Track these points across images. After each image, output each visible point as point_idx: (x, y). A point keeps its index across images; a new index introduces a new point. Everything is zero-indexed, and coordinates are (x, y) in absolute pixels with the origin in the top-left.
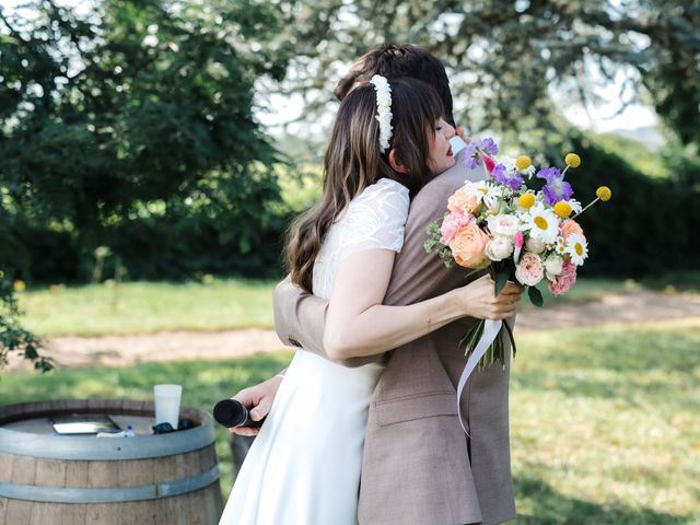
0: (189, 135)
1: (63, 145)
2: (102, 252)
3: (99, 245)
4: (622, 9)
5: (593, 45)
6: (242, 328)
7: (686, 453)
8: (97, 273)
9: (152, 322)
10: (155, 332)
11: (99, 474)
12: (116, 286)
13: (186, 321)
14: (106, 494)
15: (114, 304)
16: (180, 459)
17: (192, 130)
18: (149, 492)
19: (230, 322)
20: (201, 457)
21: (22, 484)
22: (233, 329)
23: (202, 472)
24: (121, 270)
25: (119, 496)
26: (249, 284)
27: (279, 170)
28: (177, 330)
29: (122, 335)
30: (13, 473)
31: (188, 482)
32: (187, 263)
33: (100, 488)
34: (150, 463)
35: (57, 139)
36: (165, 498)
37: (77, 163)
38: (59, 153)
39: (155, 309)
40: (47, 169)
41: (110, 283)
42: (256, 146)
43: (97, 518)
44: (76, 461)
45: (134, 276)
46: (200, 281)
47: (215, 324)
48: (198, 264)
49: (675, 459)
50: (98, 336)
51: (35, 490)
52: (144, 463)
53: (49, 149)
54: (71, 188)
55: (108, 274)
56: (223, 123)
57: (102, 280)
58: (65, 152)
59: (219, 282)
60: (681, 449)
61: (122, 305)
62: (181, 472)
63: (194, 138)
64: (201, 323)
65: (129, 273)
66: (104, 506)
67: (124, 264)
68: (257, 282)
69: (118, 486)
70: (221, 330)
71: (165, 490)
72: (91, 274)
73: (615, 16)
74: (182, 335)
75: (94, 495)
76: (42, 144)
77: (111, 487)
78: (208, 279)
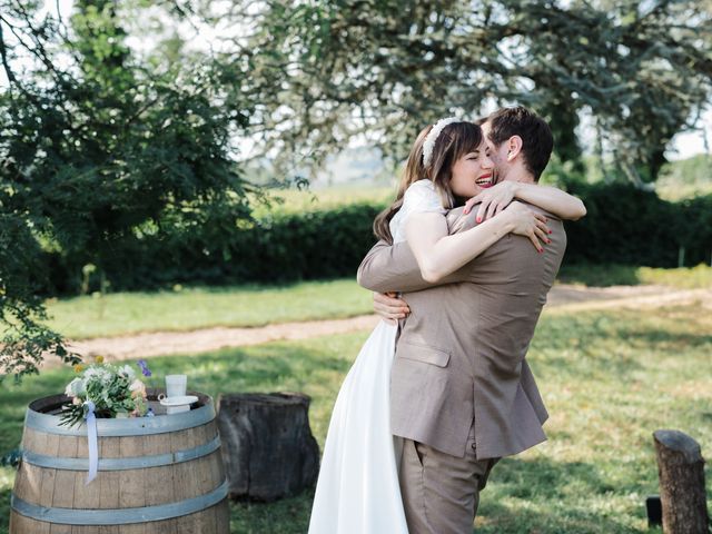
0: (178, 172)
1: (76, 185)
2: (89, 268)
3: (85, 264)
4: (515, 60)
5: (493, 89)
6: (209, 327)
7: (577, 412)
8: (85, 286)
9: (134, 325)
10: (137, 334)
11: (128, 446)
12: (101, 297)
13: (162, 323)
14: (135, 463)
15: (101, 311)
16: (191, 432)
17: (180, 169)
18: (167, 459)
19: (199, 323)
20: (206, 430)
21: (67, 458)
22: (201, 328)
23: (208, 441)
24: (106, 284)
25: (144, 463)
26: (212, 292)
27: (250, 197)
28: (156, 331)
29: (109, 337)
30: (59, 449)
31: (197, 451)
32: (159, 276)
33: (129, 458)
34: (168, 436)
35: (72, 181)
36: (181, 463)
37: (89, 199)
38: (73, 191)
39: (135, 315)
40: (66, 205)
41: (96, 295)
42: (231, 179)
43: (128, 481)
44: (110, 437)
45: (116, 288)
46: (171, 290)
47: (186, 325)
48: (168, 275)
49: (568, 417)
50: (89, 339)
51: (77, 461)
52: (163, 437)
53: (65, 189)
54: (85, 219)
55: (94, 287)
56: (202, 162)
57: (90, 293)
58: (79, 190)
59: (187, 290)
60: (572, 409)
61: (107, 313)
62: (192, 442)
63: (183, 175)
64: (175, 325)
65: (112, 285)
66: (134, 472)
67: (107, 279)
68: (219, 288)
69: (144, 455)
70: (192, 330)
71: (180, 457)
72: (81, 288)
73: (509, 65)
74: (159, 335)
75: (126, 463)
76: (59, 185)
77: (138, 457)
78: (178, 287)
